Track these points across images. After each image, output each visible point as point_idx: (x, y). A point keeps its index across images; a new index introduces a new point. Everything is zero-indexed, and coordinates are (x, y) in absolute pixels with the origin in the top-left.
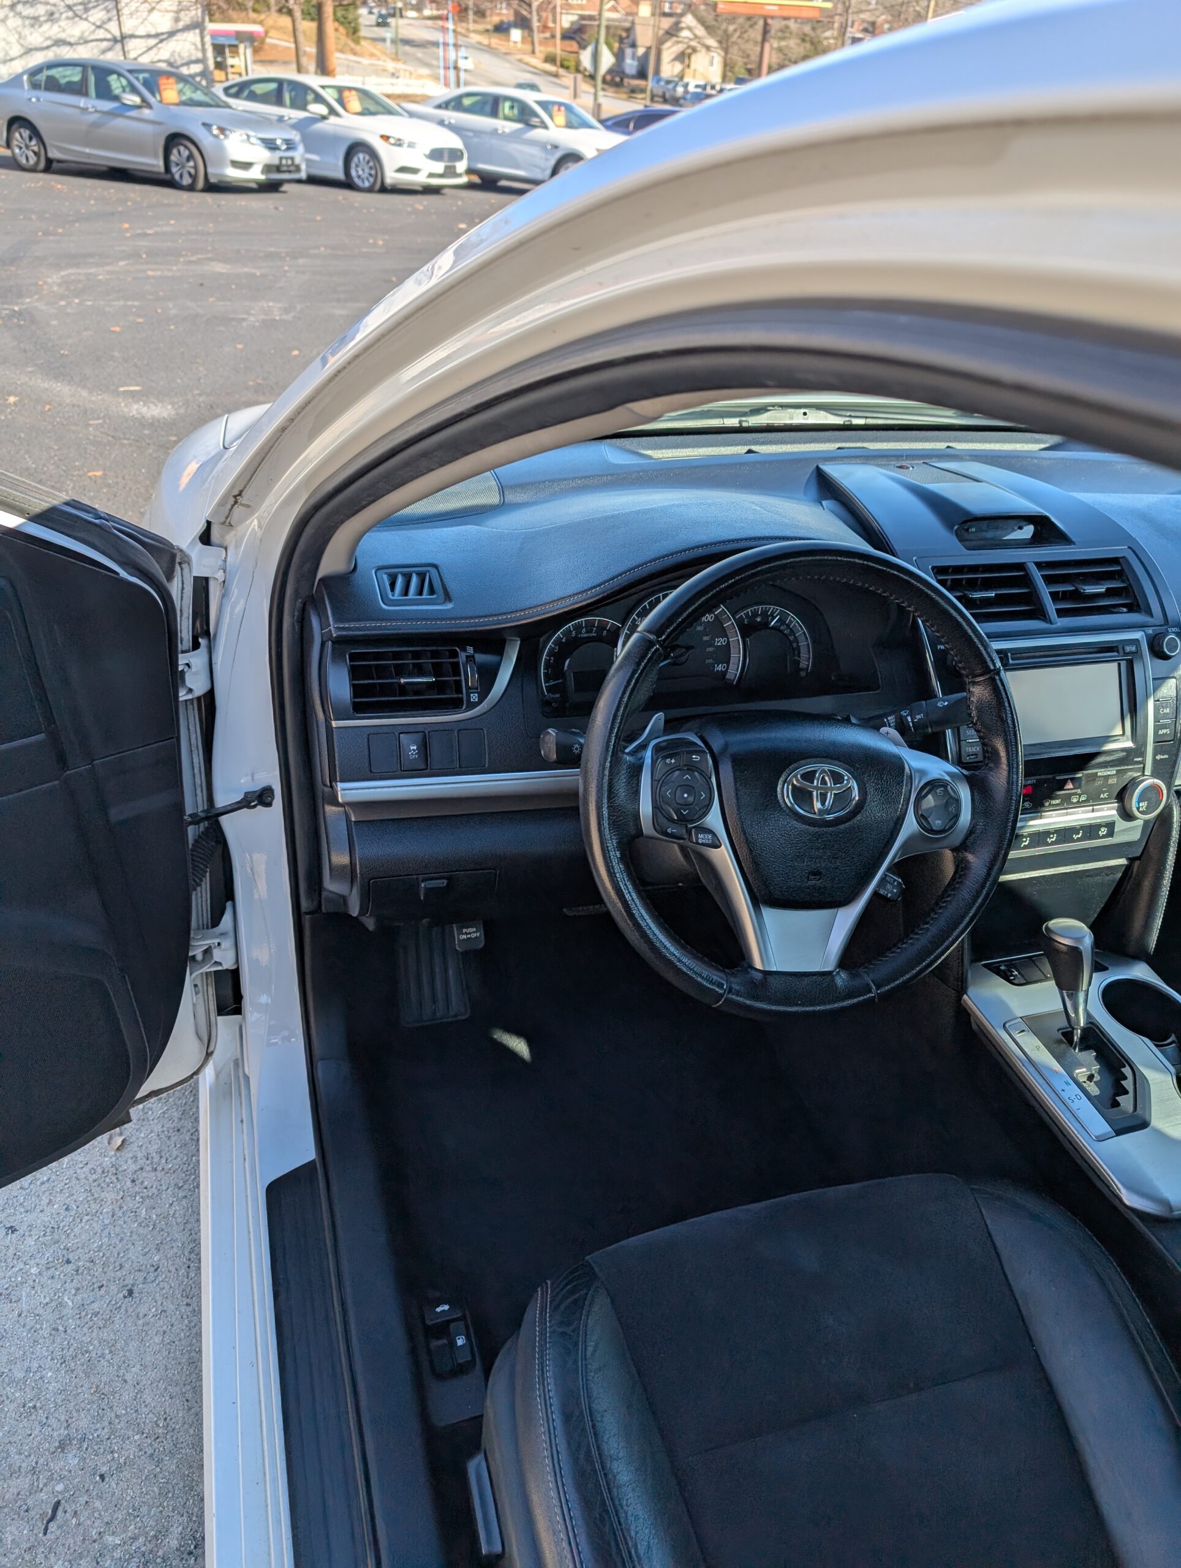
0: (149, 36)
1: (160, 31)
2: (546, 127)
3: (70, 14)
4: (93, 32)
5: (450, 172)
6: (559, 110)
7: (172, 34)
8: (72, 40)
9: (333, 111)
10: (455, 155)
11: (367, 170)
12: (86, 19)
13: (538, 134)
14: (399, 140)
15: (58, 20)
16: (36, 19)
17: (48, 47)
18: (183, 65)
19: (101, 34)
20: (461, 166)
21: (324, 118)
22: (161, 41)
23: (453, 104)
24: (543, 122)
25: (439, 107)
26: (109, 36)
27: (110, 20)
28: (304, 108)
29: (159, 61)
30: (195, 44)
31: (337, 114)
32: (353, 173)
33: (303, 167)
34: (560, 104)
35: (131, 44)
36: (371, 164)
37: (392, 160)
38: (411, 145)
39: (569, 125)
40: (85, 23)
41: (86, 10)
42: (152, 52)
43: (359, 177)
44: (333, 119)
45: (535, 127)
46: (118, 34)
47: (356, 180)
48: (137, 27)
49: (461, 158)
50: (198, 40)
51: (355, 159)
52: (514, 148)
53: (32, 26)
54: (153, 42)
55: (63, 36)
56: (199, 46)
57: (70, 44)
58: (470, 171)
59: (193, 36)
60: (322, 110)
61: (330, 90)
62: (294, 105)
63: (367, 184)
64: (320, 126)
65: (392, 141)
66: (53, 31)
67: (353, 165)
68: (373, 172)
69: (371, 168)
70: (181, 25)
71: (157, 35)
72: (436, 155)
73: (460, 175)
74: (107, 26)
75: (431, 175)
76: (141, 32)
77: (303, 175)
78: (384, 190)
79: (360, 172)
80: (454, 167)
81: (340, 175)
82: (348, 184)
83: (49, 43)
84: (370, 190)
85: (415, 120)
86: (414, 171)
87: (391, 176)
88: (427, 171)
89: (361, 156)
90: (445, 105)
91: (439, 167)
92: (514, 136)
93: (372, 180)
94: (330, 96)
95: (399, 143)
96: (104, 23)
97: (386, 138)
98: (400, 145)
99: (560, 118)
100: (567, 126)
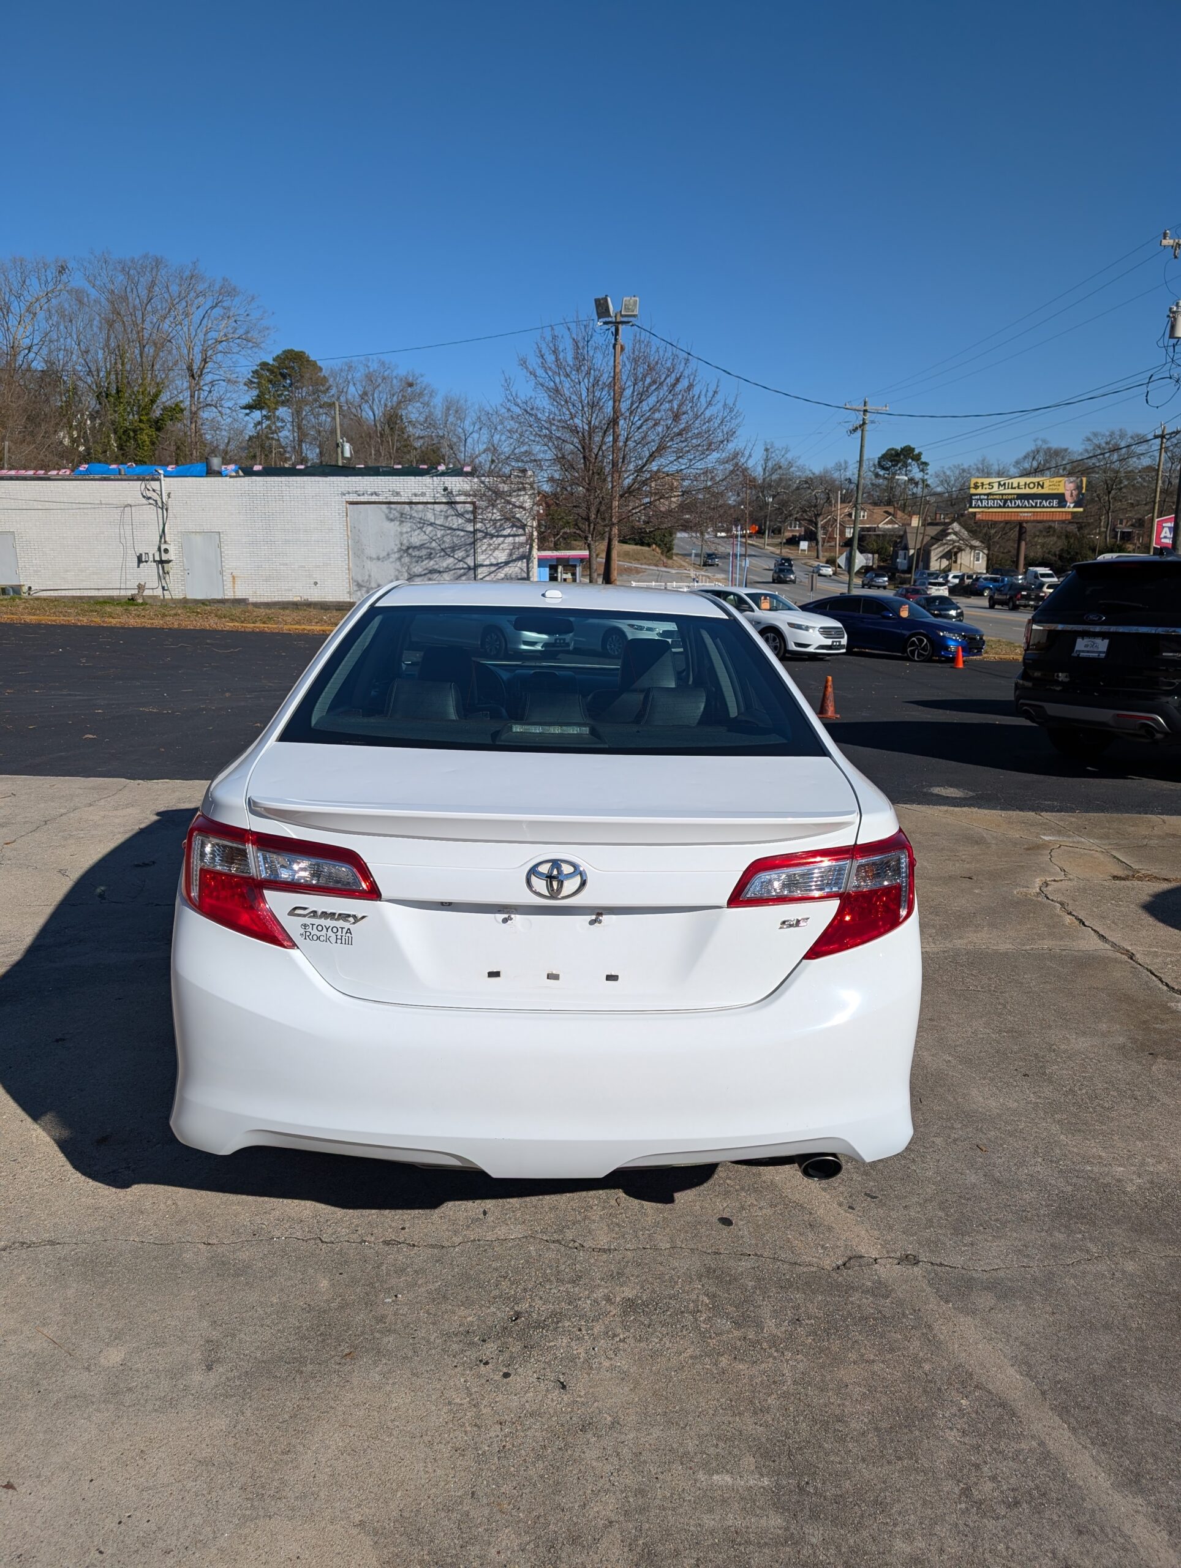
0: (491, 565)
1: (500, 561)
2: (753, 610)
3: (442, 554)
4: (455, 564)
6: (765, 599)
7: (507, 563)
8: (441, 570)
12: (453, 557)
15: (434, 557)
16: (421, 557)
17: (425, 574)
19: (461, 565)
22: (500, 568)
26: (465, 566)
27: (468, 556)
30: (522, 570)
32: (608, 647)
34: (766, 595)
35: (480, 570)
36: (620, 641)
39: (773, 609)
40: (452, 559)
41: (453, 551)
42: (493, 575)
46: (472, 564)
47: (610, 651)
48: (484, 560)
50: (525, 565)
53: (417, 562)
54: (493, 569)
55: (436, 567)
56: (525, 570)
57: (440, 572)
59: (522, 564)
63: (616, 653)
66: (431, 564)
67: (608, 643)
69: (620, 644)
70: (514, 557)
71: (497, 564)
74: (466, 561)
76: (487, 562)
81: (599, 648)
82: (604, 654)
83: (426, 572)
84: (618, 657)
89: (614, 637)
96: (464, 558)
99: (766, 605)
100: (770, 610)
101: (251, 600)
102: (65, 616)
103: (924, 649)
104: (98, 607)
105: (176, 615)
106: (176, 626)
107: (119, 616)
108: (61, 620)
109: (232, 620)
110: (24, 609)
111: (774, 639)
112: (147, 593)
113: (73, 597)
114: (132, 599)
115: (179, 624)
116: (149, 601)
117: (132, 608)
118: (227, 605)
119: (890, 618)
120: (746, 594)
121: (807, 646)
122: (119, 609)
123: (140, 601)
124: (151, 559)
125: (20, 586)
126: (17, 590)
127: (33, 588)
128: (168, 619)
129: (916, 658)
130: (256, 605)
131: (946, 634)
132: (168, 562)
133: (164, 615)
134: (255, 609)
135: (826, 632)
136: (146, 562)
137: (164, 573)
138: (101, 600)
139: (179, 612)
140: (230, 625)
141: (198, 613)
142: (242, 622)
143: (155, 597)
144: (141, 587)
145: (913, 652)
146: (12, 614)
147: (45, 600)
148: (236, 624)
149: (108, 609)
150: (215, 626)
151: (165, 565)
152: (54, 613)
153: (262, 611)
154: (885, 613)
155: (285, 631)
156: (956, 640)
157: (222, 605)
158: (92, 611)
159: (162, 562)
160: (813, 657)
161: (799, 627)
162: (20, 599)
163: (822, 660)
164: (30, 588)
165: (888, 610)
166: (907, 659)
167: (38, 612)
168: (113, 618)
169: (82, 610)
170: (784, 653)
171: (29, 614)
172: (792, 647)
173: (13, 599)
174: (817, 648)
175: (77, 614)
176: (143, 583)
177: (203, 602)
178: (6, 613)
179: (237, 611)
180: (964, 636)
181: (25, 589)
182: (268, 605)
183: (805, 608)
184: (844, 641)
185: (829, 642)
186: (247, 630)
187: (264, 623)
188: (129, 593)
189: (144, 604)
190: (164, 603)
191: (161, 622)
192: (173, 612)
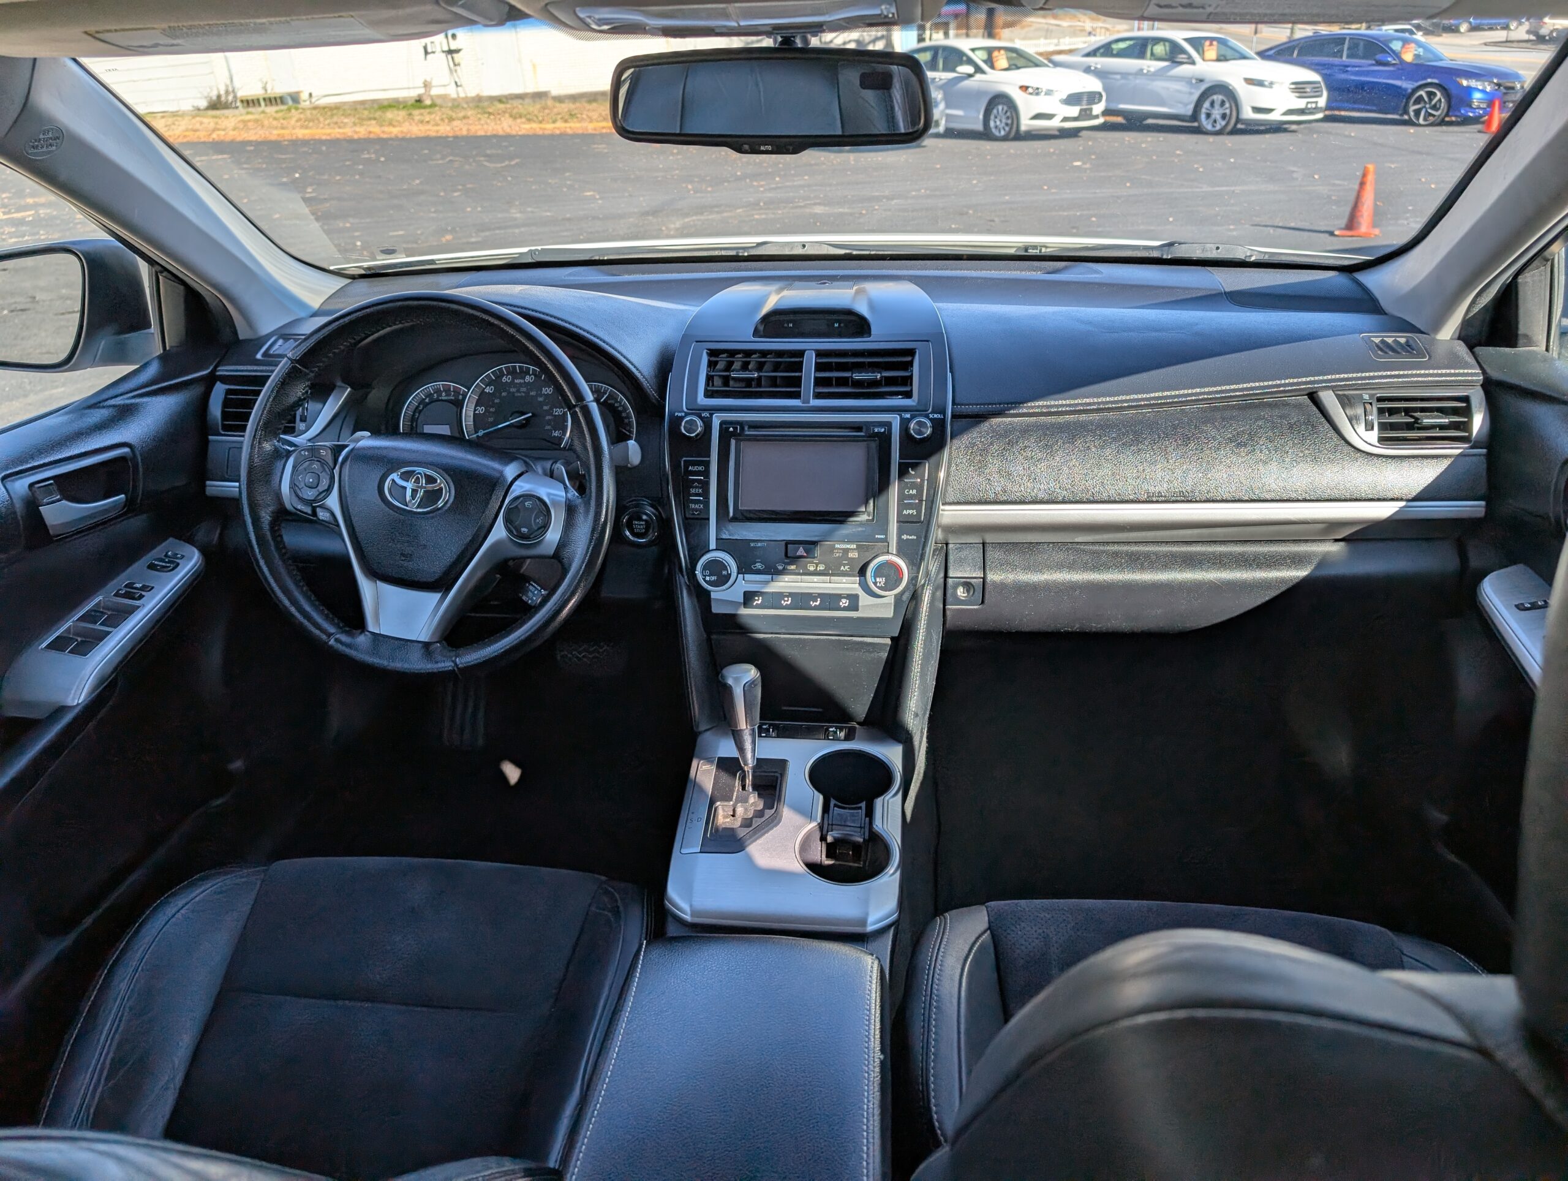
2: (1193, 63)
5: (1086, 114)
6: (1211, 44)
9: (978, 70)
10: (1093, 97)
11: (1004, 121)
13: (1184, 70)
14: (1038, 89)
18: (869, 43)
20: (1098, 108)
21: (970, 76)
23: (1102, 51)
24: (1190, 57)
25: (1088, 55)
28: (953, 70)
29: (850, 41)
31: (983, 72)
32: (992, 124)
33: (943, 122)
34: (1212, 39)
36: (1008, 114)
37: (1027, 107)
38: (1049, 93)
39: (1221, 58)
43: (996, 127)
44: (978, 76)
45: (1182, 63)
47: (994, 130)
49: (1100, 100)
51: (995, 111)
52: (1159, 85)
58: (1106, 113)
60: (969, 69)
61: (980, 53)
62: (946, 69)
63: (1003, 133)
64: (967, 83)
65: (1030, 90)
67: (992, 117)
68: (1009, 122)
69: (1008, 118)
72: (1073, 99)
73: (1097, 117)
75: (1065, 119)
77: (941, 129)
78: (1018, 136)
79: (998, 124)
80: (1091, 110)
81: (979, 127)
82: (985, 135)
84: (1005, 139)
85: (1058, 69)
86: (1049, 117)
87: (1026, 123)
88: (1062, 114)
89: (1000, 107)
90: (1093, 53)
91: (1074, 111)
92: (1159, 74)
93: (1007, 129)
94: (979, 57)
95: (1037, 92)
97: (1024, 88)
98: (1037, 94)
99: (1211, 53)
100: (1218, 60)
101: (555, 92)
102: (340, 127)
103: (1434, 108)
104: (378, 114)
105: (465, 117)
106: (464, 133)
107: (400, 123)
108: (336, 133)
109: (529, 120)
110: (297, 121)
111: (1223, 103)
112: (434, 92)
113: (356, 103)
114: (419, 101)
115: (468, 130)
116: (438, 102)
117: (416, 112)
118: (527, 101)
119: (1387, 64)
120: (1186, 40)
121: (1269, 111)
122: (403, 113)
123: (428, 102)
124: (438, 49)
125: (298, 93)
126: (295, 98)
127: (313, 95)
128: (456, 123)
129: (1421, 121)
130: (559, 99)
131: (1473, 83)
132: (457, 51)
133: (451, 119)
134: (558, 105)
135: (1299, 88)
136: (433, 52)
137: (455, 65)
138: (386, 103)
139: (470, 113)
140: (524, 128)
141: (490, 114)
142: (541, 122)
143: (444, 97)
144: (427, 85)
145: (1417, 113)
146: (283, 128)
147: (324, 108)
148: (534, 125)
149: (389, 115)
150: (508, 130)
151: (455, 55)
152: (329, 125)
153: (565, 107)
154: (1379, 57)
155: (590, 131)
156: (1483, 91)
157: (520, 101)
158: (370, 119)
159: (450, 52)
160: (1277, 128)
161: (1260, 83)
162: (297, 109)
163: (1286, 130)
164: (310, 95)
165: (1383, 51)
166: (1409, 123)
167: (311, 124)
168: (394, 126)
169: (359, 118)
170: (1236, 124)
171: (302, 127)
172: (1248, 114)
173: (289, 110)
174: (1285, 114)
175: (355, 124)
176: (428, 80)
177: (500, 99)
178: (276, 128)
179: (534, 108)
180: (1499, 85)
181: (304, 96)
182: (574, 98)
183: (1263, 55)
184: (1322, 102)
185: (1301, 104)
186: (547, 132)
187: (566, 121)
188: (414, 94)
189: (433, 105)
190: (456, 104)
191: (448, 128)
192: (461, 114)
